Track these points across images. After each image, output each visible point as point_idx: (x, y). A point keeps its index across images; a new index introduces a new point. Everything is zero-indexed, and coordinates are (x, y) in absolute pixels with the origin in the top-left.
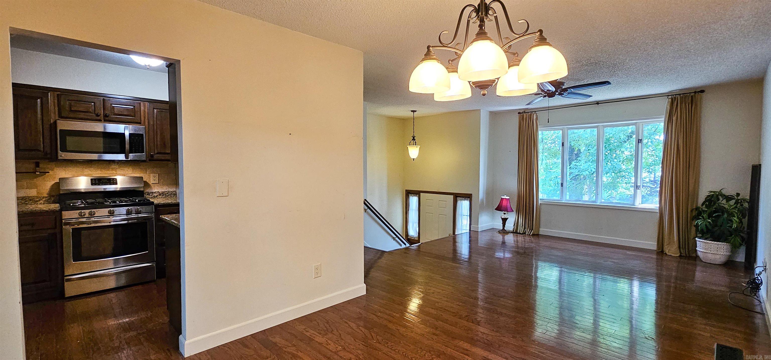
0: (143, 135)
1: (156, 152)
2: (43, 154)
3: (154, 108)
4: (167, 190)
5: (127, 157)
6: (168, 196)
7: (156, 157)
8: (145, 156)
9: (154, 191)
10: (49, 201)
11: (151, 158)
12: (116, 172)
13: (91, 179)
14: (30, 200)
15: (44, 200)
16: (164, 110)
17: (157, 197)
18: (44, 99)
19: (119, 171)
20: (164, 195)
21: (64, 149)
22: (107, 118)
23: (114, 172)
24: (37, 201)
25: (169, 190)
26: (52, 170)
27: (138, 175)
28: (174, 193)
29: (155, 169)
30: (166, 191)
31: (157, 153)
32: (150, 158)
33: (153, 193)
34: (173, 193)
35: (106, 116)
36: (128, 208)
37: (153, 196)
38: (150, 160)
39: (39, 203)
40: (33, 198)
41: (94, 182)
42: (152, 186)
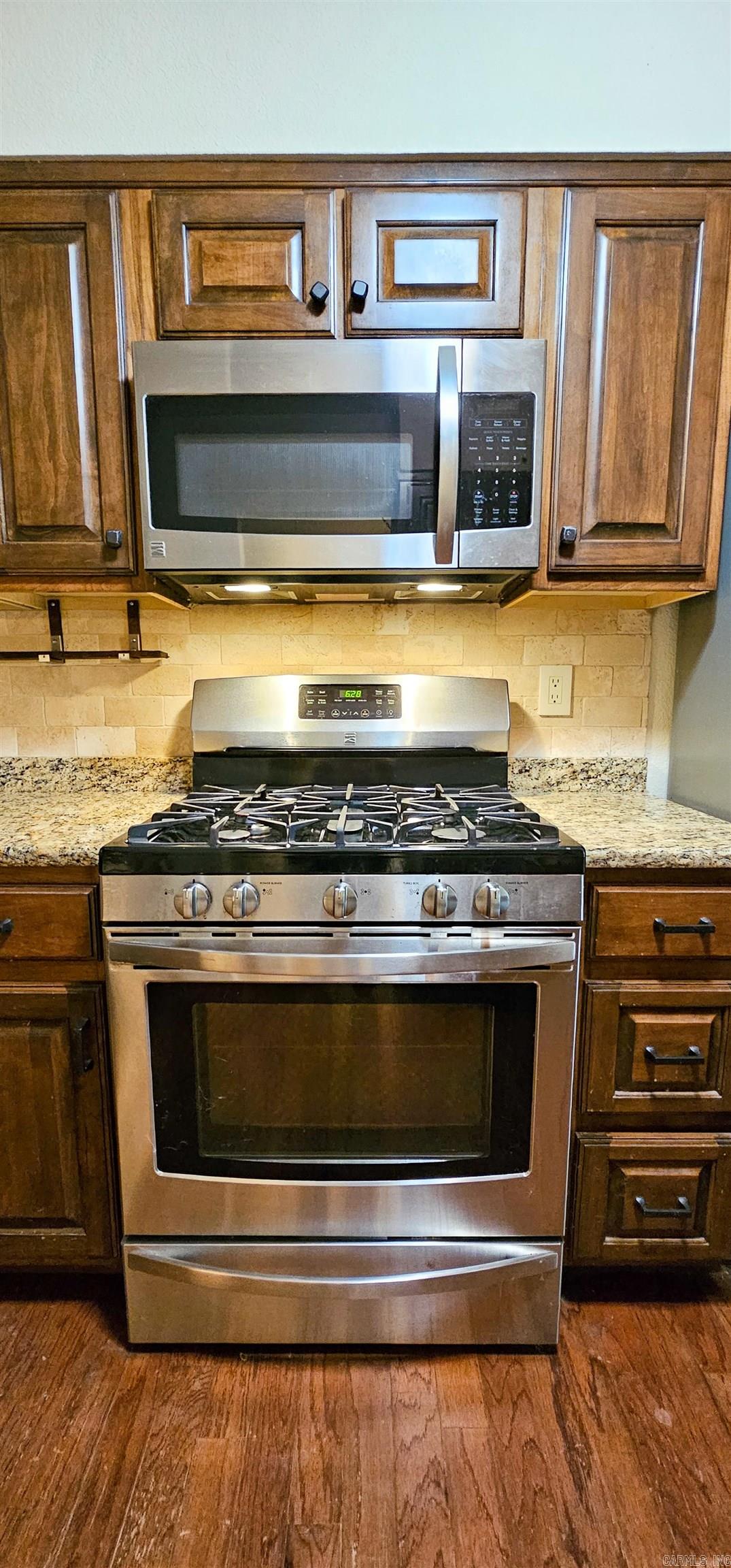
0: (531, 397)
1: (590, 522)
2: (101, 544)
3: (599, 224)
4: (604, 755)
5: (444, 551)
6: (607, 784)
7: (586, 554)
8: (534, 540)
9: (549, 755)
10: (169, 779)
11: (564, 561)
12: (400, 654)
13: (305, 687)
14: (115, 773)
15: (155, 774)
16: (653, 232)
17: (561, 786)
18: (94, 230)
19: (414, 653)
20: (589, 778)
21: (168, 517)
22: (359, 320)
23: (393, 656)
24: (135, 779)
25: (613, 755)
26: (180, 644)
27: (486, 672)
28: (637, 769)
29: (560, 640)
30: (600, 756)
31: (602, 528)
32: (556, 559)
33: (543, 764)
34: (630, 771)
35: (356, 303)
36: (432, 879)
37: (543, 779)
38: (557, 576)
39: (141, 785)
40: (122, 764)
41: (310, 702)
42: (541, 726)
